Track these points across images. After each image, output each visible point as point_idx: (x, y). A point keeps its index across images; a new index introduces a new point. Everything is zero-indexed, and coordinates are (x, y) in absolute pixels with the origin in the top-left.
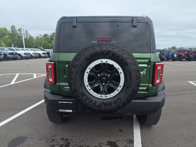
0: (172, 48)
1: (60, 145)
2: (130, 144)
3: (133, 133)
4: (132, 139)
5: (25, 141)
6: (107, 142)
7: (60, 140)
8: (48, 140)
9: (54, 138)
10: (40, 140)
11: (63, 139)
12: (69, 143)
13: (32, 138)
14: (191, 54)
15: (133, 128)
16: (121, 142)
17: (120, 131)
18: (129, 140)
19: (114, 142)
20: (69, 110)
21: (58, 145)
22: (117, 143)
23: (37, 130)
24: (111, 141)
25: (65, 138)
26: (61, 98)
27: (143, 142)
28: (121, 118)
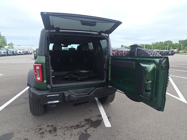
0: (106, 48)
1: (48, 131)
2: (100, 117)
3: (99, 110)
4: (100, 114)
5: (13, 136)
6: (84, 120)
7: (47, 127)
8: (36, 130)
9: (40, 127)
10: (28, 131)
11: (49, 126)
12: (55, 128)
13: (19, 132)
14: (119, 53)
15: (98, 107)
16: (93, 118)
17: (91, 111)
18: (98, 115)
19: (89, 119)
20: (56, 101)
21: (47, 131)
22: (91, 119)
23: (20, 125)
24: (86, 119)
25: (50, 125)
26: (49, 93)
27: (108, 114)
28: (88, 102)
